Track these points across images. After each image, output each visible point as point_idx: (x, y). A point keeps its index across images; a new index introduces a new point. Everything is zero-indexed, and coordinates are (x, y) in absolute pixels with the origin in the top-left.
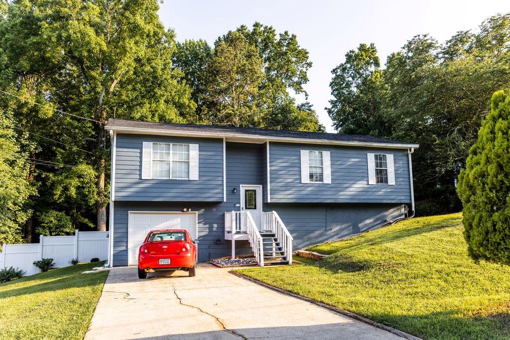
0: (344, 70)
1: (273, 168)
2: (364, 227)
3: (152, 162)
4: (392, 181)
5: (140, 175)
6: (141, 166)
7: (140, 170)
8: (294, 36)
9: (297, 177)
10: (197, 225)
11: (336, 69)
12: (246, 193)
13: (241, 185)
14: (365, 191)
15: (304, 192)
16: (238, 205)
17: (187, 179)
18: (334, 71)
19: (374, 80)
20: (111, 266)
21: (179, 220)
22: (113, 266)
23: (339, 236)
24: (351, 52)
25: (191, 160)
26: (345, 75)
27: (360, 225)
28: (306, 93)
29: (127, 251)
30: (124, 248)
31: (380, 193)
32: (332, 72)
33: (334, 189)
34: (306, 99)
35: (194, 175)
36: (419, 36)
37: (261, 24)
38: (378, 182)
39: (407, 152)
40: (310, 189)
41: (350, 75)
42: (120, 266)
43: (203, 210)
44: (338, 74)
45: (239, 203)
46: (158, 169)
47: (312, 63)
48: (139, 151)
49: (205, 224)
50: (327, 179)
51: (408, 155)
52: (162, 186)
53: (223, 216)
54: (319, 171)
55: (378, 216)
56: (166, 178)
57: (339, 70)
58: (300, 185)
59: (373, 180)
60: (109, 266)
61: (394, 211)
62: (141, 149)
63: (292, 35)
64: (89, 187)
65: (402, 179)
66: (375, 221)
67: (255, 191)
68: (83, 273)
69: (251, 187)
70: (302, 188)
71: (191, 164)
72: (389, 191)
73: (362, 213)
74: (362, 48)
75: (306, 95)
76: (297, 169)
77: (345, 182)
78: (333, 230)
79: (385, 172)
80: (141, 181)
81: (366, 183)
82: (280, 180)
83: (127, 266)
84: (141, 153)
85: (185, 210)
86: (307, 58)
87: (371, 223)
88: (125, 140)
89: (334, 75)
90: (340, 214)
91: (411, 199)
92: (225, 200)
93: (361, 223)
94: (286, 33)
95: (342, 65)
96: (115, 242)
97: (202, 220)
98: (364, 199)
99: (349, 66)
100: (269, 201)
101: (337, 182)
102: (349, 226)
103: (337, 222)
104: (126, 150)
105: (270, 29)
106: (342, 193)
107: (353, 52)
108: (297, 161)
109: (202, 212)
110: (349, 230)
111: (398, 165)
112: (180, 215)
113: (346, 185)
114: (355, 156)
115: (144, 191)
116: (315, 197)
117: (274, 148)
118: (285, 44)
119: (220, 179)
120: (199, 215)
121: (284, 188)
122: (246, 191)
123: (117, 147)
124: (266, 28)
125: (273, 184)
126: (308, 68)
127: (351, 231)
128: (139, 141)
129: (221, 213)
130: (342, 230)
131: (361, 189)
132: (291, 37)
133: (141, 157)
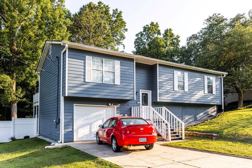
0: (142, 35)
1: (161, 80)
2: (199, 117)
3: (92, 70)
4: (214, 92)
5: (84, 79)
6: (85, 72)
7: (84, 75)
8: (121, 12)
9: (172, 87)
10: (116, 114)
11: (138, 34)
12: (142, 95)
13: (140, 90)
14: (203, 97)
15: (176, 96)
16: (138, 103)
17: (113, 84)
18: (137, 35)
19: (159, 42)
20: (63, 142)
21: (105, 111)
22: (64, 142)
23: (188, 122)
24: (146, 25)
25: (116, 71)
26: (142, 38)
27: (198, 116)
28: (124, 45)
29: (73, 131)
30: (71, 130)
31: (209, 99)
32: (136, 35)
33: (189, 95)
34: (124, 49)
35: (118, 82)
36: (216, 14)
37: (102, 2)
38: (208, 92)
39: (221, 77)
40: (178, 94)
41: (145, 38)
42: (68, 142)
43: (119, 105)
44: (139, 37)
45: (139, 101)
46: (96, 76)
47: (127, 29)
48: (83, 61)
49: (120, 114)
50: (186, 90)
51: (221, 78)
52: (98, 87)
53: (131, 109)
54: (182, 84)
55: (205, 112)
56: (101, 83)
57: (139, 35)
58: (174, 92)
59: (206, 92)
60: (61, 142)
61: (212, 109)
62: (85, 60)
63: (120, 12)
64: (8, 90)
65: (219, 91)
66: (204, 114)
67: (147, 94)
68: (46, 147)
69: (145, 91)
70: (174, 94)
71: (116, 74)
72: (213, 98)
73: (198, 110)
74: (152, 24)
75: (124, 47)
76: (172, 82)
77: (194, 91)
78: (186, 119)
79: (211, 87)
80: (85, 83)
81: (203, 92)
82: (164, 88)
83: (73, 142)
84: (85, 63)
85: (110, 104)
86: (125, 26)
87: (202, 115)
88: (75, 53)
89: (137, 37)
90: (189, 110)
91: (222, 103)
92: (135, 99)
93: (198, 115)
94: (116, 10)
95: (141, 32)
96: (65, 125)
97: (119, 112)
98: (202, 102)
99: (144, 33)
100: (158, 101)
101: (191, 91)
102: (192, 117)
103: (187, 114)
104: (74, 60)
105: (107, 6)
106: (193, 98)
107: (148, 26)
108: (172, 77)
109: (119, 106)
110: (193, 119)
111: (217, 83)
112: (105, 108)
113: (195, 93)
114: (199, 76)
115: (87, 90)
116: (180, 99)
117: (161, 68)
118: (116, 16)
119: (132, 85)
120: (117, 108)
121: (165, 93)
122: (143, 94)
123: (69, 57)
124: (104, 5)
125: (161, 90)
126: (125, 32)
127: (194, 120)
128: (83, 55)
129: (129, 107)
130: (189, 119)
131: (202, 96)
132: (119, 12)
133: (85, 66)
